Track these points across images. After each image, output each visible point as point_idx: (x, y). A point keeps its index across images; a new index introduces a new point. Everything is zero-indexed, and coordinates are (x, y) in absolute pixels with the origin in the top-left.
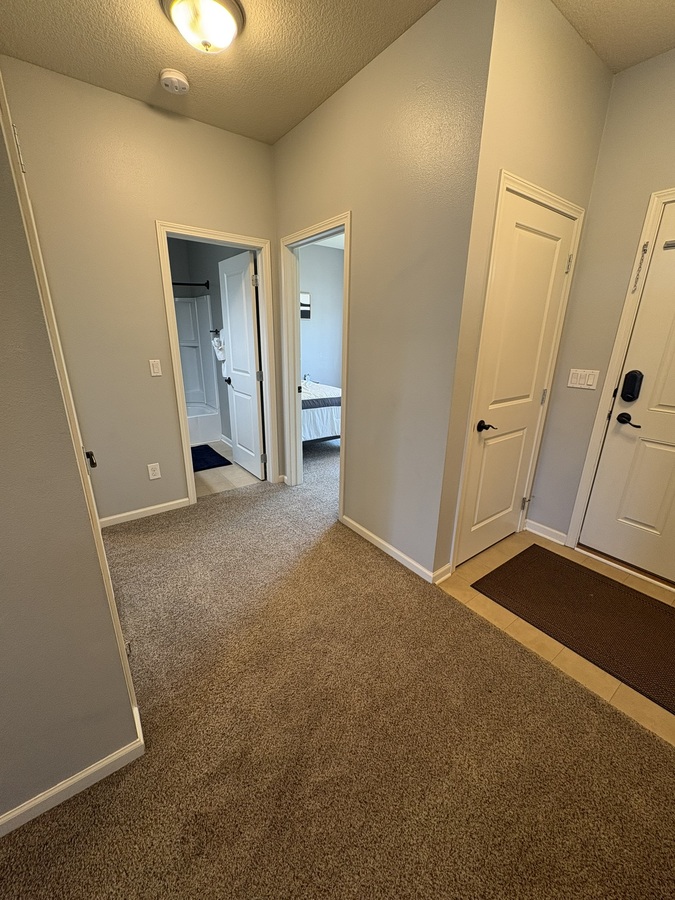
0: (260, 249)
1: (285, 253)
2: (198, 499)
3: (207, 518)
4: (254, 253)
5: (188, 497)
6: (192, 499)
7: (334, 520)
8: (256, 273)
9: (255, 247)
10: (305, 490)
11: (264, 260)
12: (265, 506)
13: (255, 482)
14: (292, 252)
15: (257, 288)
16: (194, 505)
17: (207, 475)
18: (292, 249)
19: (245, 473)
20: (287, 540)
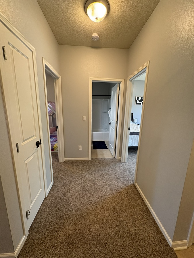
0: (121, 82)
1: (129, 82)
2: (92, 159)
3: (90, 166)
4: (119, 83)
5: (88, 157)
6: (89, 158)
7: (132, 183)
8: (119, 90)
9: (120, 82)
10: (126, 165)
11: (122, 85)
12: (110, 167)
13: (112, 157)
14: (131, 82)
15: (119, 95)
16: (89, 161)
17: (99, 151)
18: (131, 81)
19: (110, 153)
20: (110, 185)
